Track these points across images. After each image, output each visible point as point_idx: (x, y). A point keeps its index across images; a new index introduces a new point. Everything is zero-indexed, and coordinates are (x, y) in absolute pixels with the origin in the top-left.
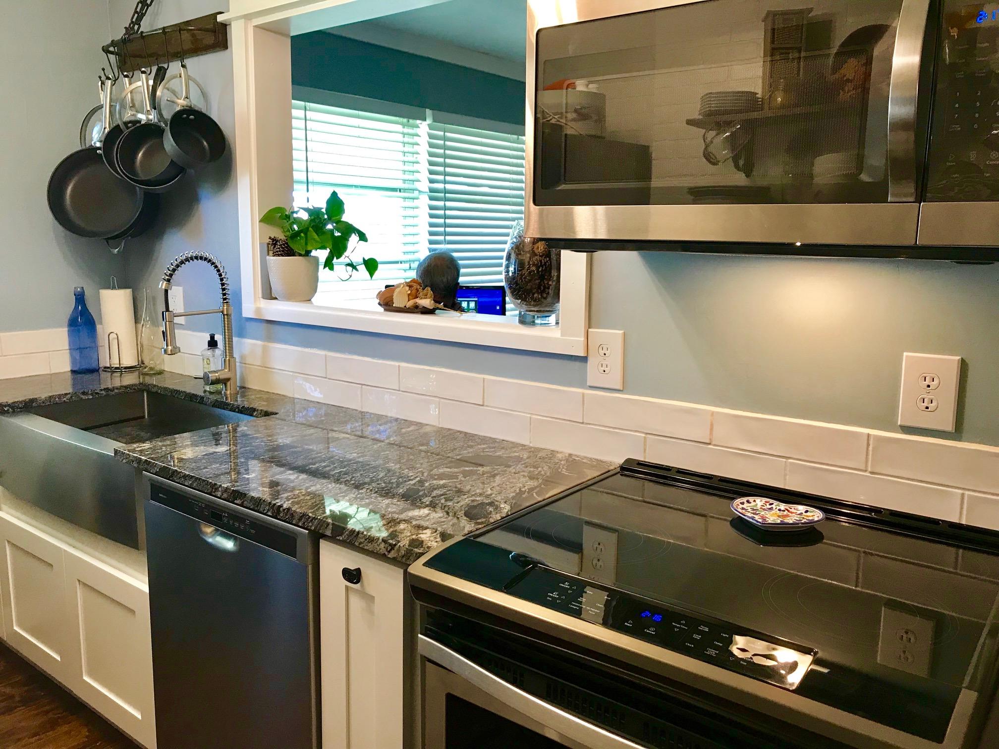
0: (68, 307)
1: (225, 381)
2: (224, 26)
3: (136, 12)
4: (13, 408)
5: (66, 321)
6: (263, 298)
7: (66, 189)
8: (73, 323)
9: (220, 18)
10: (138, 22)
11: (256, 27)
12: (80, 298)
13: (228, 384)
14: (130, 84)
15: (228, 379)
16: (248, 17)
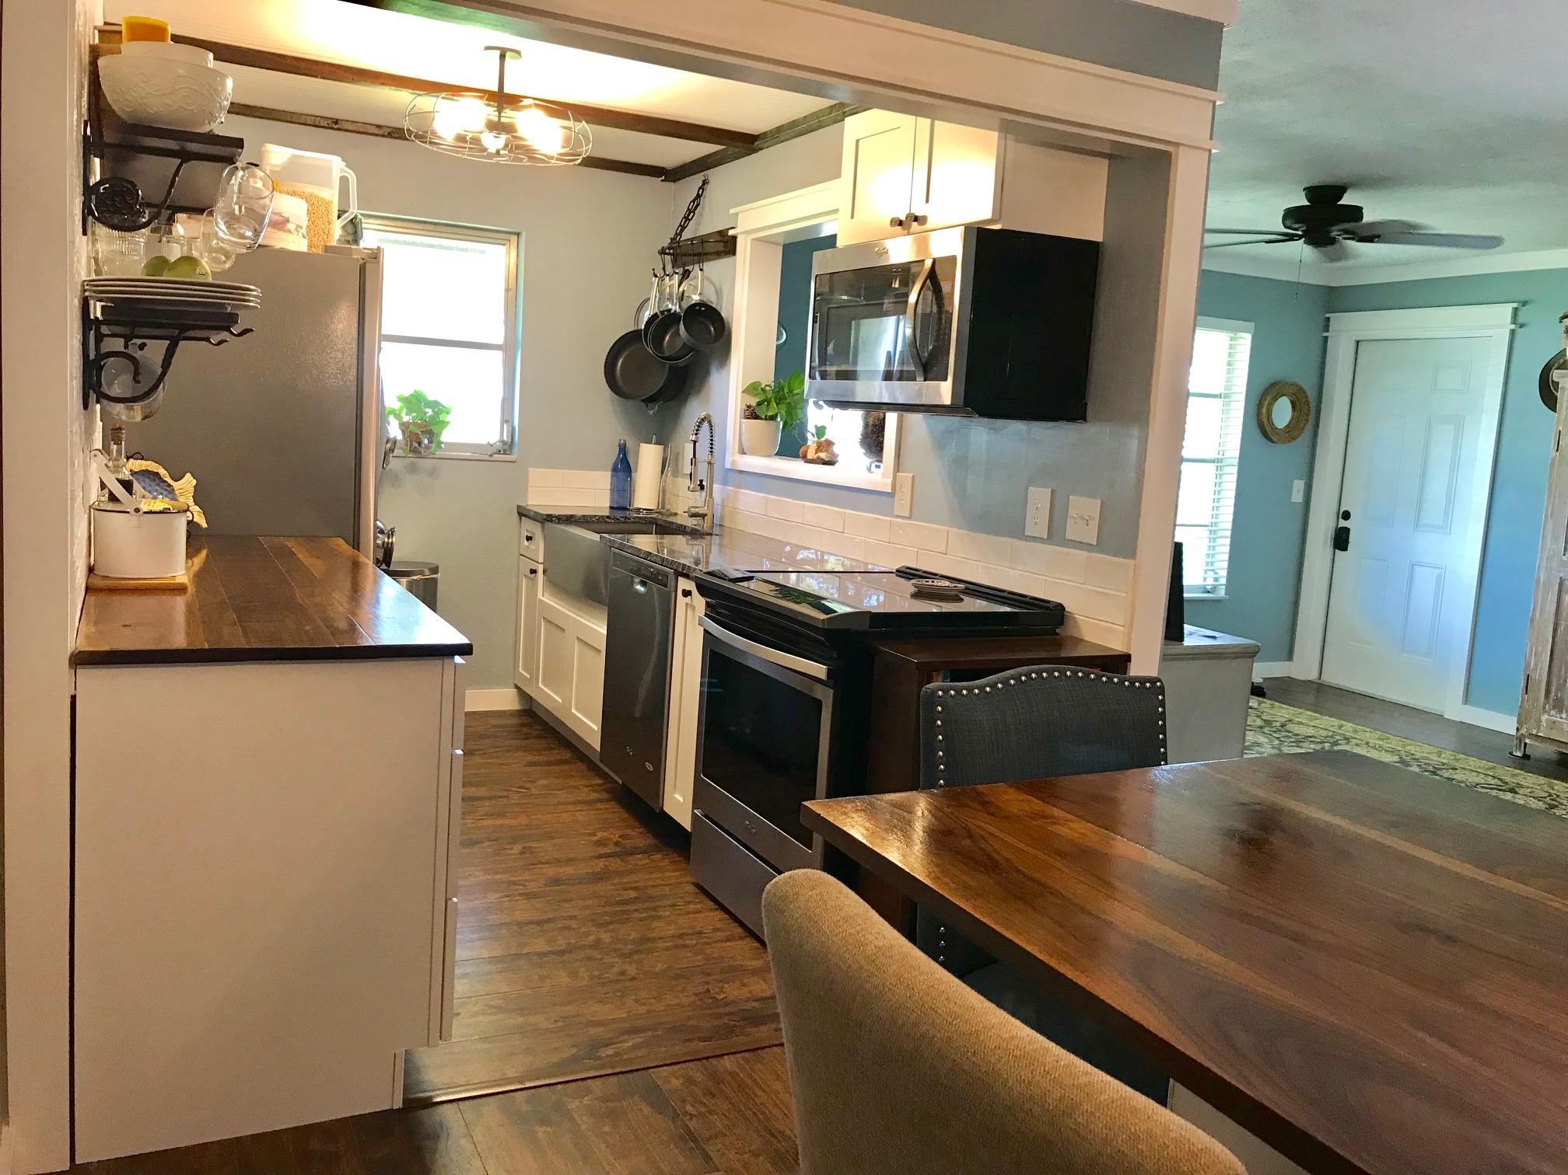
0: (613, 455)
1: (703, 516)
2: (734, 238)
3: (680, 225)
4: (559, 519)
5: (611, 466)
6: (739, 453)
7: (618, 362)
8: (615, 470)
9: (731, 233)
10: (680, 234)
11: (752, 239)
12: (623, 449)
13: (706, 518)
14: (670, 280)
15: (706, 515)
16: (748, 233)
